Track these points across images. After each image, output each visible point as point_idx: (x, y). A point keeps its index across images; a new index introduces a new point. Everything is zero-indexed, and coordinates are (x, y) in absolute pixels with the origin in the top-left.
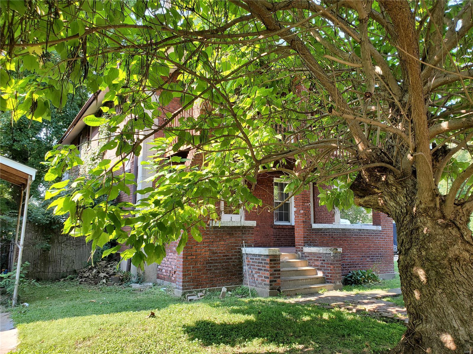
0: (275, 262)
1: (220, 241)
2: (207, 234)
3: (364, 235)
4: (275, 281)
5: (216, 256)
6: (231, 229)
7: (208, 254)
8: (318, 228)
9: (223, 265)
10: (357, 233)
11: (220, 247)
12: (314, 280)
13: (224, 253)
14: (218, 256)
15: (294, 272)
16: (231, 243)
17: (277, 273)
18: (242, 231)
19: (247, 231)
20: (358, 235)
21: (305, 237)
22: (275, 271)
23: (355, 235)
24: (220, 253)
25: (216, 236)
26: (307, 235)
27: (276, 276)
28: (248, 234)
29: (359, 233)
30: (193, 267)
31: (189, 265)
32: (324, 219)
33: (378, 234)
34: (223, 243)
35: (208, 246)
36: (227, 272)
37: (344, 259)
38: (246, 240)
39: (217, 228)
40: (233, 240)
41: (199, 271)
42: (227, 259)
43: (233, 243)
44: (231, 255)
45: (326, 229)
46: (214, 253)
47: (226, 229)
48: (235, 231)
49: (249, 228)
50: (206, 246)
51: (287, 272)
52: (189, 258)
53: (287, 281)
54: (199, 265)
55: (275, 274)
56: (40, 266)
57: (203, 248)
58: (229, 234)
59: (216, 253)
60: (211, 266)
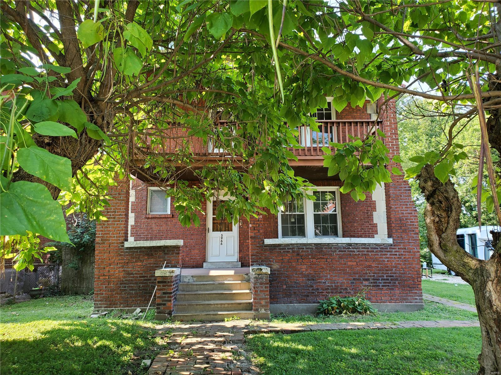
0: (164, 284)
1: (136, 262)
2: (121, 255)
3: (358, 251)
4: (164, 304)
5: (132, 277)
6: (149, 250)
7: (122, 275)
8: (273, 243)
9: (140, 286)
10: (344, 248)
11: (137, 267)
12: (234, 305)
13: (142, 274)
14: (133, 277)
15: (218, 295)
16: (150, 264)
17: (167, 295)
18: (164, 251)
19: (170, 251)
20: (345, 251)
21: (254, 255)
22: (164, 293)
23: (340, 251)
24: (136, 274)
25: (131, 257)
26: (257, 253)
27: (166, 299)
28: (173, 254)
29: (348, 248)
30: (106, 287)
31: (101, 284)
32: (358, 231)
33: (387, 249)
34: (140, 264)
35: (123, 267)
36: (145, 293)
37: (320, 282)
38: (168, 260)
39: (132, 249)
40: (152, 260)
41: (112, 290)
42: (145, 280)
43: (152, 264)
44: (150, 276)
45: (288, 245)
46: (129, 274)
47: (143, 249)
48: (156, 251)
49: (173, 248)
50: (120, 267)
51: (207, 295)
52: (101, 278)
53: (193, 305)
54: (112, 285)
55: (165, 297)
56: (77, 282)
57: (117, 269)
58: (148, 255)
59: (132, 274)
60: (125, 287)
